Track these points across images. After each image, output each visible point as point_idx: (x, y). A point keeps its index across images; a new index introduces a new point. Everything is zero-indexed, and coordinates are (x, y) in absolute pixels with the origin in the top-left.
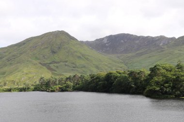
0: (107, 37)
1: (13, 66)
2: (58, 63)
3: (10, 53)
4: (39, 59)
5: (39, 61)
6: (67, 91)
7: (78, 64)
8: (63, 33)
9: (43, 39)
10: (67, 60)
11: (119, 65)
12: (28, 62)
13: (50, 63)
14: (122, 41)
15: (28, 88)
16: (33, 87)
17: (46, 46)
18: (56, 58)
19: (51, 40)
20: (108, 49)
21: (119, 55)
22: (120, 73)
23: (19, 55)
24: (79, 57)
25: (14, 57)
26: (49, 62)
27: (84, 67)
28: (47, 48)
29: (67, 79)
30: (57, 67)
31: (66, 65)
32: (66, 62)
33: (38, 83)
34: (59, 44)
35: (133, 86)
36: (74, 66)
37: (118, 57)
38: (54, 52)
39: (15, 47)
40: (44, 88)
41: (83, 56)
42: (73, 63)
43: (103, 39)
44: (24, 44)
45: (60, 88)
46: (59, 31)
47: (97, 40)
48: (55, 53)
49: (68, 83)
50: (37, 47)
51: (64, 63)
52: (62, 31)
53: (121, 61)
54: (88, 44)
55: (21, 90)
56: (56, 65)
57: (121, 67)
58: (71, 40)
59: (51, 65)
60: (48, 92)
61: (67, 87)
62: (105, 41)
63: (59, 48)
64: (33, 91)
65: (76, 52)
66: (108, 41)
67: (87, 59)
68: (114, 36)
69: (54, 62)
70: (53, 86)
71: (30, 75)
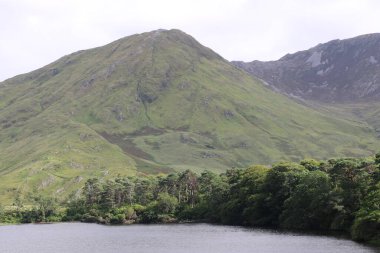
0: (320, 48)
1: (21, 143)
2: (160, 131)
3: (12, 102)
4: (99, 121)
5: (99, 127)
6: (159, 221)
7: (221, 137)
8: (176, 37)
9: (114, 57)
10: (187, 122)
11: (357, 139)
12: (65, 131)
13: (135, 134)
14: (372, 60)
15: (49, 214)
16: (64, 209)
17: (122, 80)
18: (154, 116)
19: (137, 60)
20: (325, 85)
21: (360, 106)
22: (311, 169)
23: (38, 108)
24: (228, 114)
25: (23, 115)
26: (131, 130)
27: (242, 145)
28: (126, 85)
29: (162, 184)
30: (156, 146)
31: (183, 140)
32: (185, 128)
33: (79, 196)
34: (163, 72)
35: (340, 208)
36: (210, 141)
37: (357, 113)
38: (146, 99)
39: (29, 84)
40: (94, 211)
41: (237, 110)
42: (207, 134)
43: (308, 53)
44: (56, 72)
45: (138, 212)
46: (164, 32)
47: (288, 57)
48: (150, 101)
49: (165, 196)
50: (95, 83)
51: (178, 133)
52: (173, 31)
53: (365, 125)
54: (258, 69)
55: (27, 218)
56: (151, 138)
57: (363, 147)
58: (204, 59)
59: (136, 140)
60: (103, 223)
61: (161, 208)
62: (316, 60)
63: (164, 85)
64: (64, 220)
65: (217, 96)
66: (323, 59)
67: (252, 119)
68: (347, 43)
69: (147, 130)
70: (119, 207)
71: (68, 172)
